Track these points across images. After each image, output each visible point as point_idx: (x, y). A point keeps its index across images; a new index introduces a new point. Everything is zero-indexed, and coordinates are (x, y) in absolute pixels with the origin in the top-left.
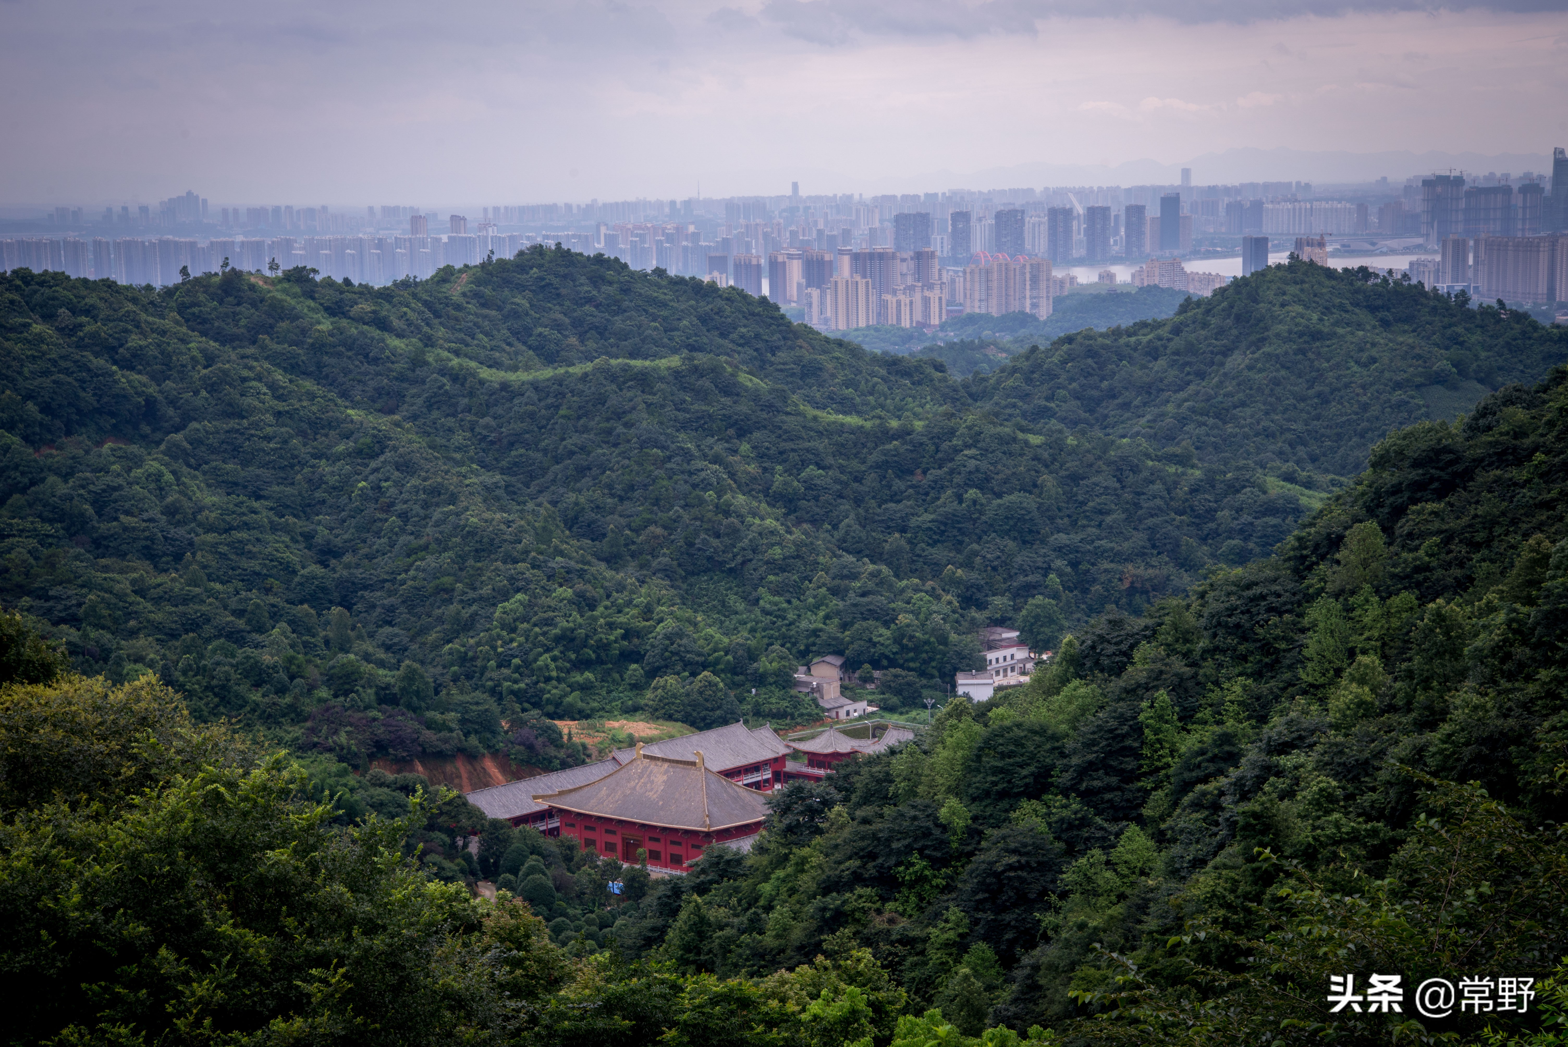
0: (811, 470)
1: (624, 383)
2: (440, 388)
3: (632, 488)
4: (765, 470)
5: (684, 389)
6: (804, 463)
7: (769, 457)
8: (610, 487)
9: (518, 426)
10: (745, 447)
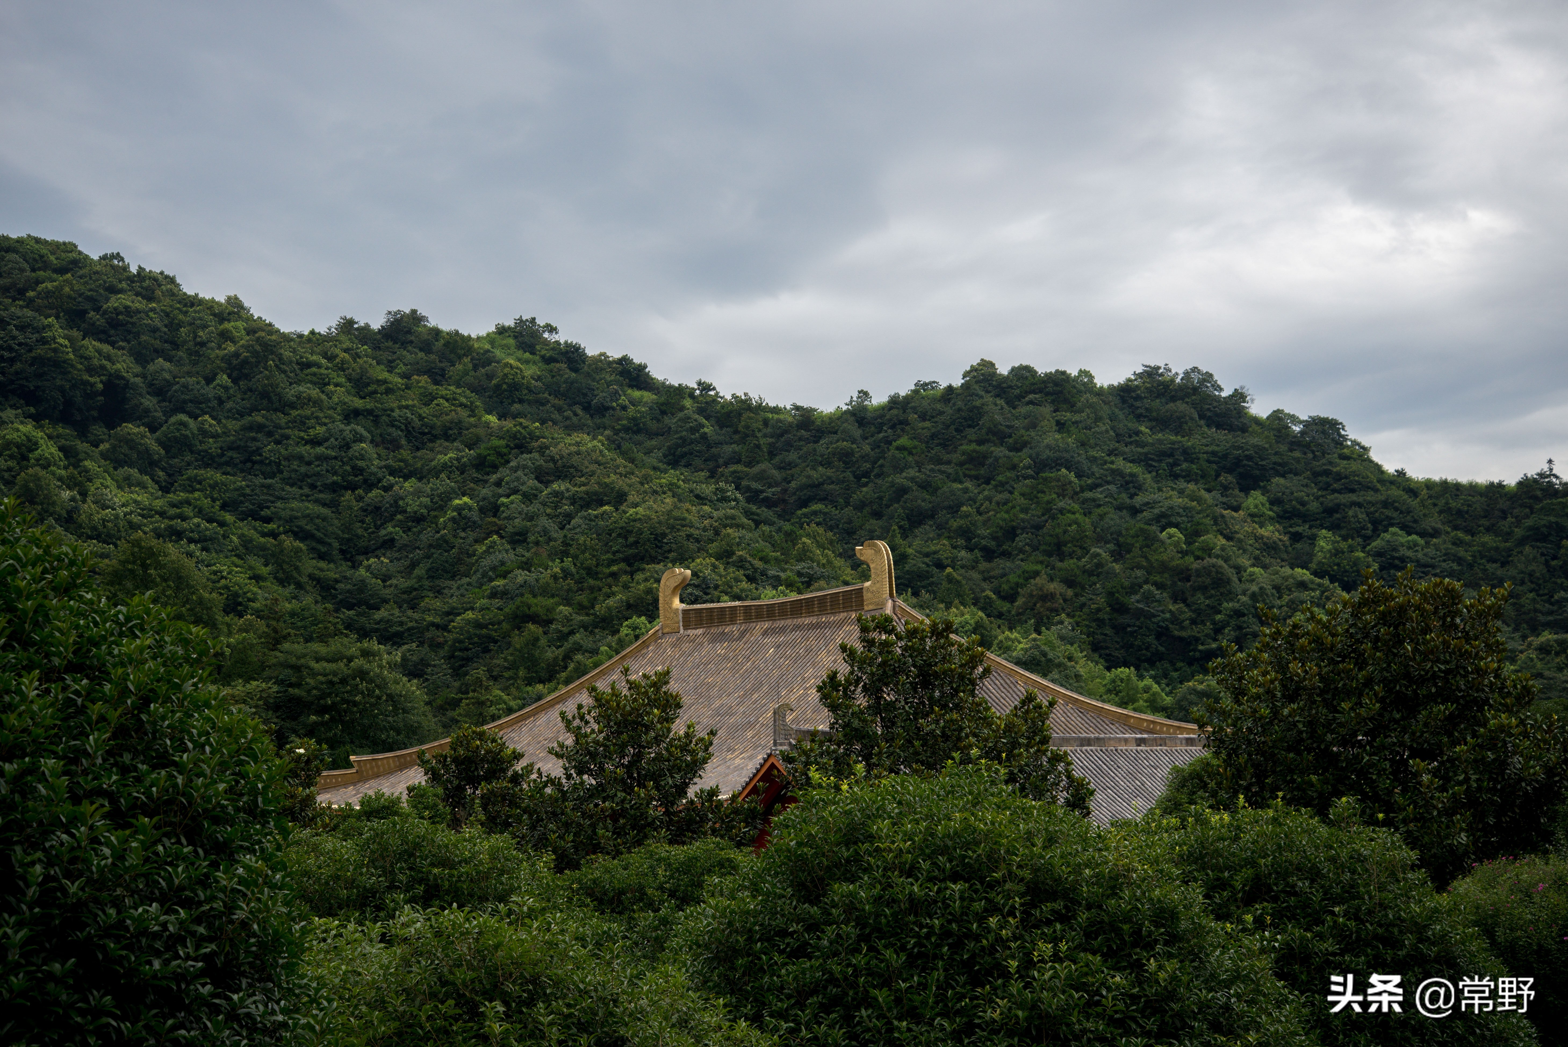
0: (1395, 536)
1: (1020, 397)
2: (693, 430)
3: (1011, 533)
4: (1296, 537)
5: (1139, 417)
6: (1379, 525)
7: (1305, 517)
8: (966, 534)
9: (818, 473)
10: (1256, 500)
